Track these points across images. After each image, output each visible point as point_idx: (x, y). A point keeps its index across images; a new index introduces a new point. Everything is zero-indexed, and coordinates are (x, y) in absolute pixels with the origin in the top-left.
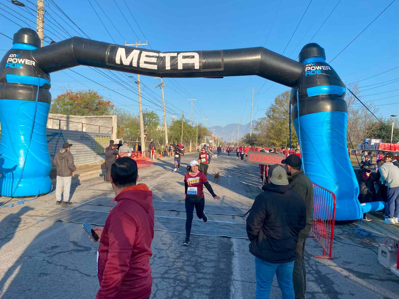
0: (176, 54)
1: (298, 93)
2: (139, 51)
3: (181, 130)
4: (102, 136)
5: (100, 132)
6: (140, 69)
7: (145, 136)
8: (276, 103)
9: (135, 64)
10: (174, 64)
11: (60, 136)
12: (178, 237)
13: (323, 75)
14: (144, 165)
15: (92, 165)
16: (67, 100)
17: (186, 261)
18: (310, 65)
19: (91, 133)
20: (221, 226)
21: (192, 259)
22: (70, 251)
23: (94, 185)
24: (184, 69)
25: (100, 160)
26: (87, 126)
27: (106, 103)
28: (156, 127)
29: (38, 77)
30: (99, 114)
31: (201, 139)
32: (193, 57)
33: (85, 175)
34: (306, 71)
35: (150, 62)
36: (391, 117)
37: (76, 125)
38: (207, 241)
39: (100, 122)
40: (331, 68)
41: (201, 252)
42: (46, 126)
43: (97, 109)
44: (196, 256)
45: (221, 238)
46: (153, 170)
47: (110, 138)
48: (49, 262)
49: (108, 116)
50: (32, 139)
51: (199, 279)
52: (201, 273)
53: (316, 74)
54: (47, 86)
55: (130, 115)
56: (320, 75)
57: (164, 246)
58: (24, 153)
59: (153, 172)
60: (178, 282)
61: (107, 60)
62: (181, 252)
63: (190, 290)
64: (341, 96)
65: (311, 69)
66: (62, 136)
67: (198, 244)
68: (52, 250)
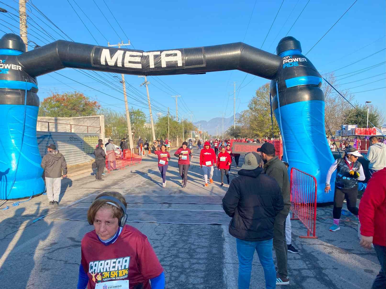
0: (159, 52)
1: (277, 85)
2: (123, 51)
3: (167, 127)
4: (91, 136)
5: (89, 132)
6: (125, 69)
7: (133, 134)
8: (257, 95)
9: (120, 65)
10: (158, 62)
11: (50, 138)
12: (171, 227)
13: (300, 67)
14: (133, 162)
15: (82, 164)
16: (53, 103)
17: (179, 249)
18: (287, 57)
19: (80, 134)
20: (211, 214)
21: (185, 247)
22: (69, 247)
23: (86, 183)
24: (167, 67)
25: (90, 160)
26: (76, 127)
27: (93, 103)
28: (143, 125)
29: (25, 81)
30: (86, 114)
31: (187, 134)
32: (176, 55)
33: (76, 174)
34: (284, 63)
35: (134, 61)
36: (366, 103)
37: (65, 126)
38: (199, 229)
39: (88, 123)
40: (307, 59)
41: (193, 239)
42: (36, 129)
43: (84, 110)
44: (189, 243)
45: (211, 225)
46: (143, 166)
47: (99, 138)
48: (49, 258)
49: (95, 116)
50: (23, 142)
51: (194, 264)
52: (195, 259)
53: (294, 66)
54: (34, 90)
55: (116, 115)
56: (297, 67)
57: (158, 236)
58: (16, 156)
59: (143, 168)
60: (174, 268)
61: (92, 61)
62: (175, 241)
63: (185, 275)
64: (317, 86)
65: (289, 62)
66: (52, 138)
67: (190, 232)
68: (51, 246)
